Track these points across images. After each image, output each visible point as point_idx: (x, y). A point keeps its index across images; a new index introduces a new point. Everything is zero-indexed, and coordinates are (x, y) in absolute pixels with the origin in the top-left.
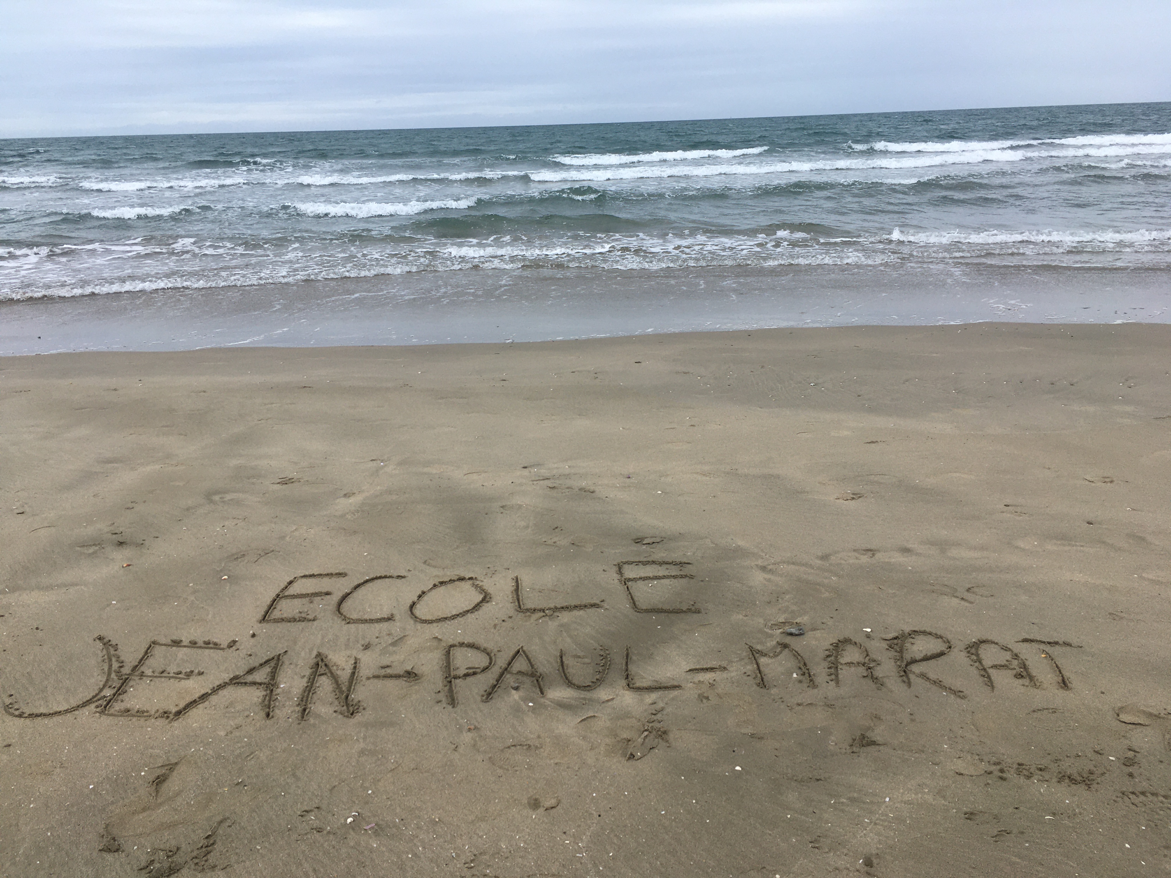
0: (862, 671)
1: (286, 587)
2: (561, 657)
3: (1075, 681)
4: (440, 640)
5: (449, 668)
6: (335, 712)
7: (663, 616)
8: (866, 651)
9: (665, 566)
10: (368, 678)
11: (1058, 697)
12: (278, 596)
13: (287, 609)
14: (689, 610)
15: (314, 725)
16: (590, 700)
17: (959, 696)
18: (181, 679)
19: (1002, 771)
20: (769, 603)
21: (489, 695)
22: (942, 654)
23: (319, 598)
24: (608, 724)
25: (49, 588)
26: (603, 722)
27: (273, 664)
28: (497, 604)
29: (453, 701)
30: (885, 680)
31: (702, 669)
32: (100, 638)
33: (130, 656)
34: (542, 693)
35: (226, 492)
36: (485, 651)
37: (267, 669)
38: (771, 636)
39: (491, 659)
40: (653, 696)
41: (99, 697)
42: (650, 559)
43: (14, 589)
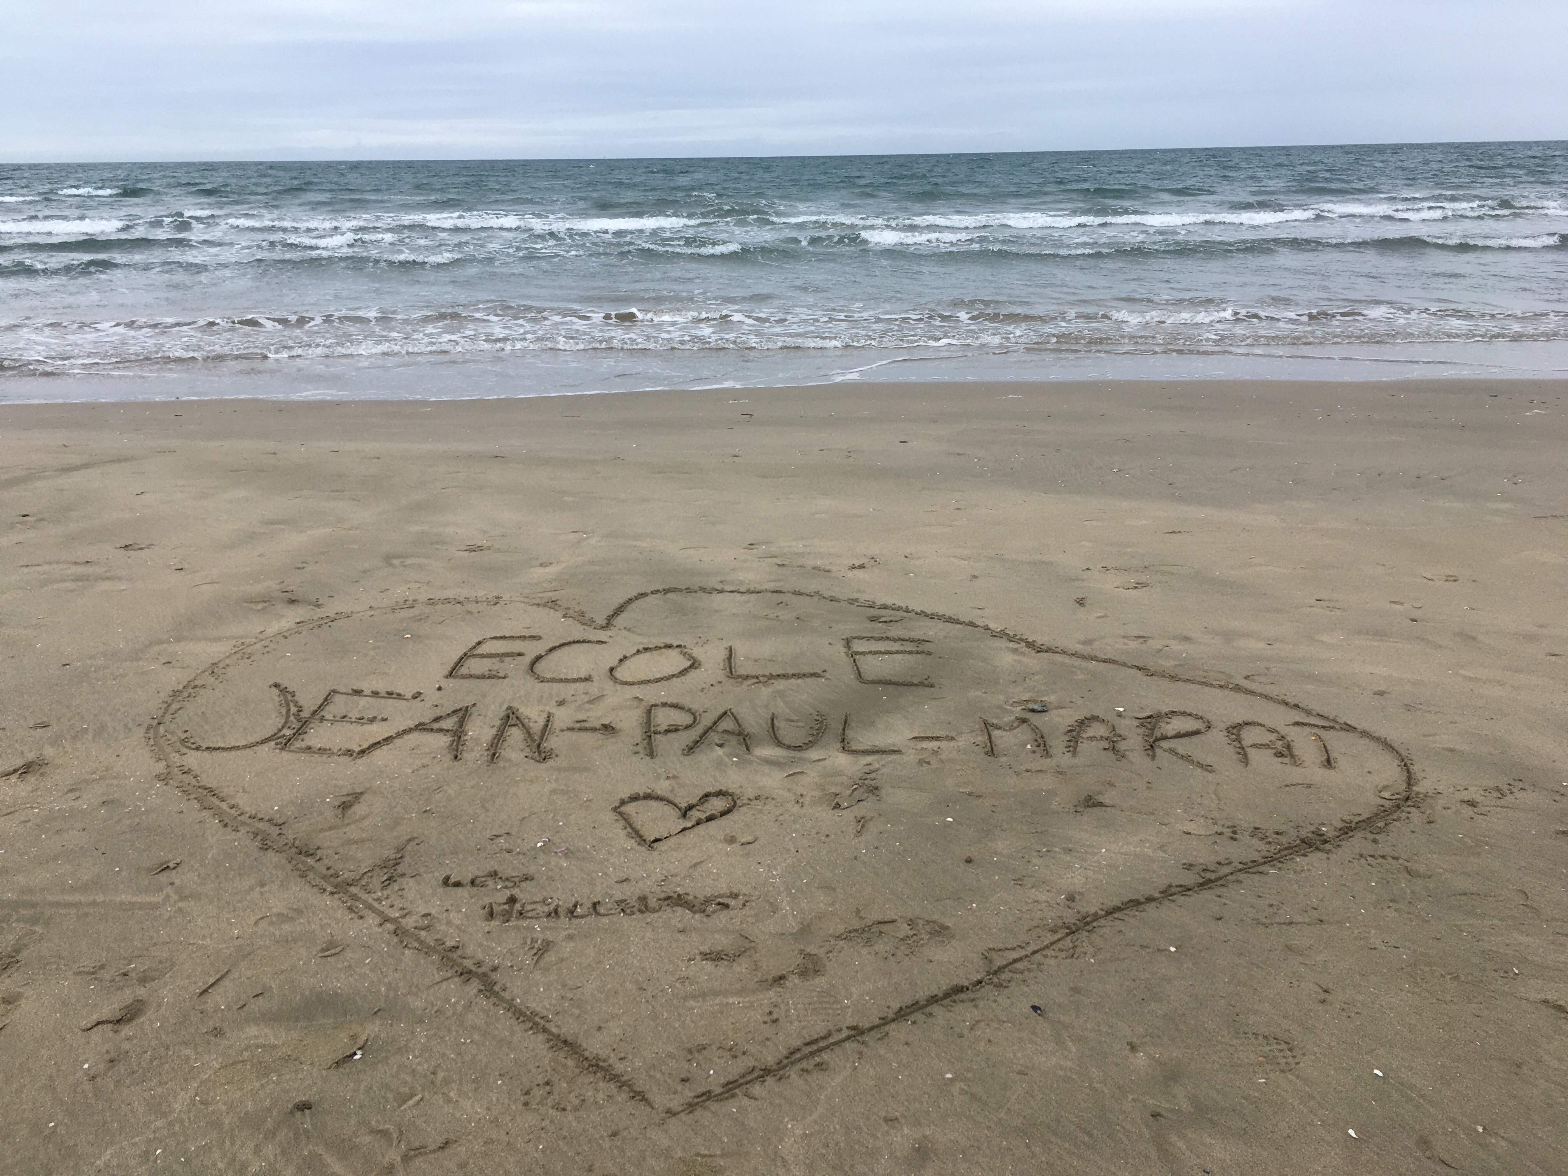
0: (1105, 744)
1: (475, 647)
2: (773, 720)
3: (1342, 762)
4: (642, 700)
5: (650, 726)
6: (526, 757)
7: (890, 688)
8: (1113, 726)
9: (900, 643)
10: (562, 731)
11: (1317, 774)
12: (465, 654)
13: (475, 666)
14: (921, 684)
15: (504, 768)
16: (801, 759)
17: (1207, 770)
18: (363, 724)
19: (1235, 833)
20: (1015, 682)
21: (690, 749)
22: (1197, 733)
23: (511, 658)
24: (817, 779)
25: (219, 639)
26: (812, 776)
27: (460, 714)
28: (706, 670)
29: (651, 754)
30: (1127, 753)
31: (927, 738)
32: (276, 686)
33: (309, 700)
34: (748, 749)
35: (406, 557)
36: (689, 710)
37: (455, 719)
38: (1012, 712)
39: (695, 719)
40: (869, 759)
41: (278, 735)
42: (884, 635)
43: (179, 640)
